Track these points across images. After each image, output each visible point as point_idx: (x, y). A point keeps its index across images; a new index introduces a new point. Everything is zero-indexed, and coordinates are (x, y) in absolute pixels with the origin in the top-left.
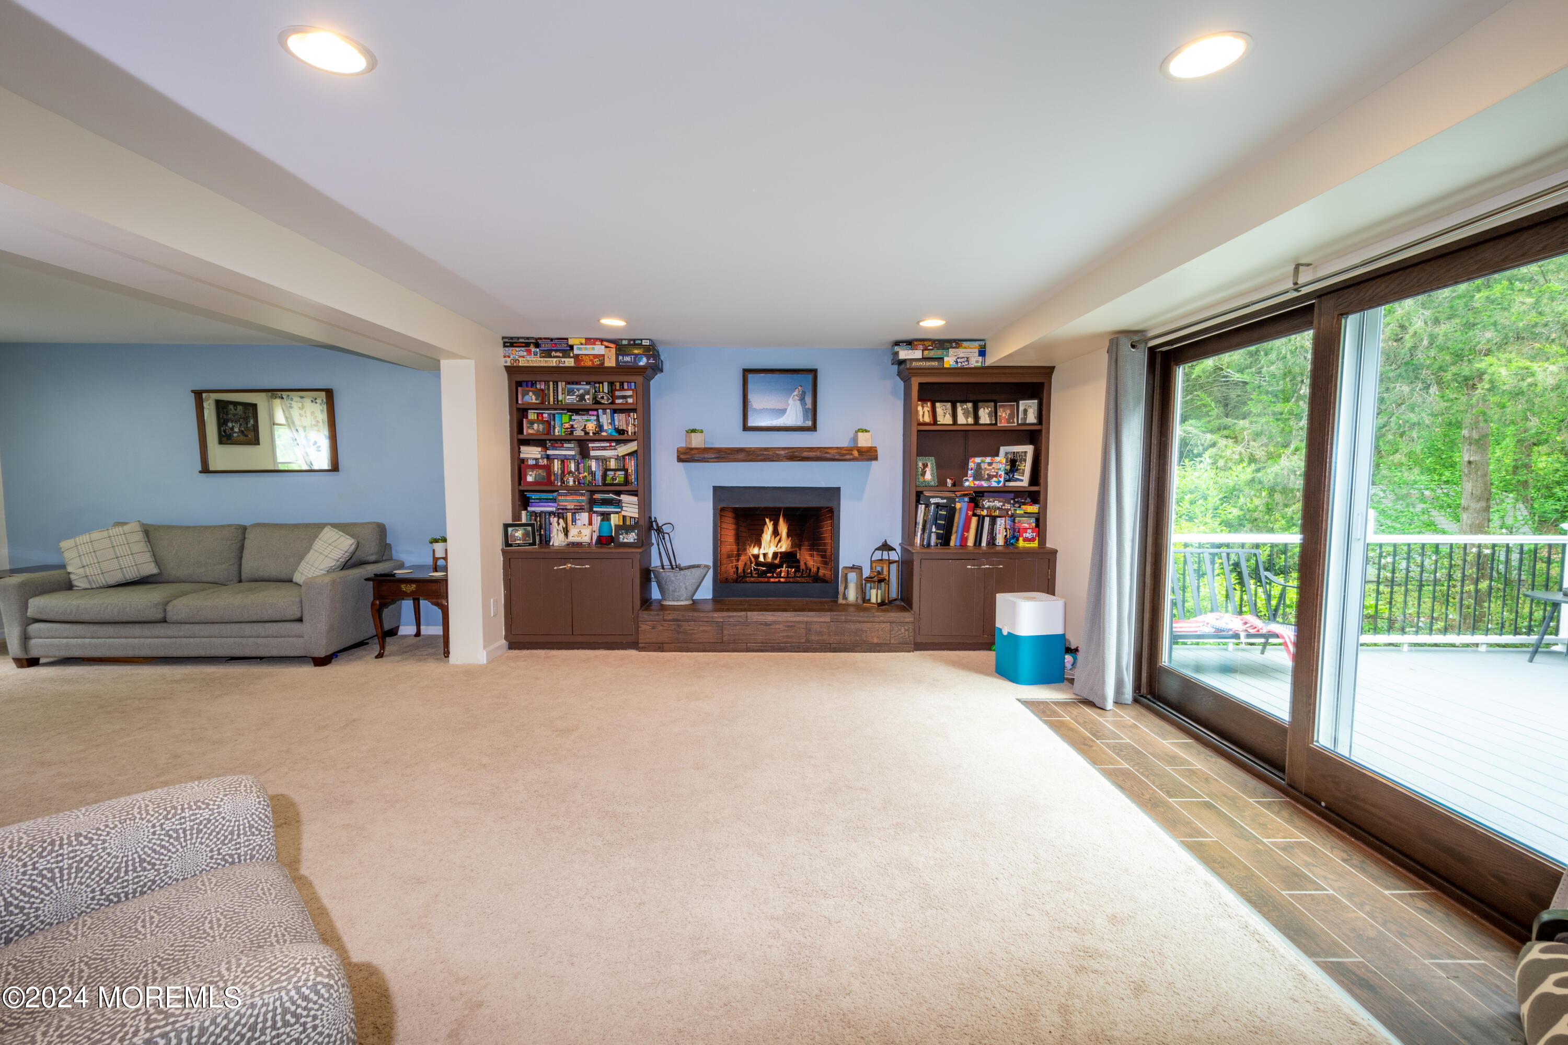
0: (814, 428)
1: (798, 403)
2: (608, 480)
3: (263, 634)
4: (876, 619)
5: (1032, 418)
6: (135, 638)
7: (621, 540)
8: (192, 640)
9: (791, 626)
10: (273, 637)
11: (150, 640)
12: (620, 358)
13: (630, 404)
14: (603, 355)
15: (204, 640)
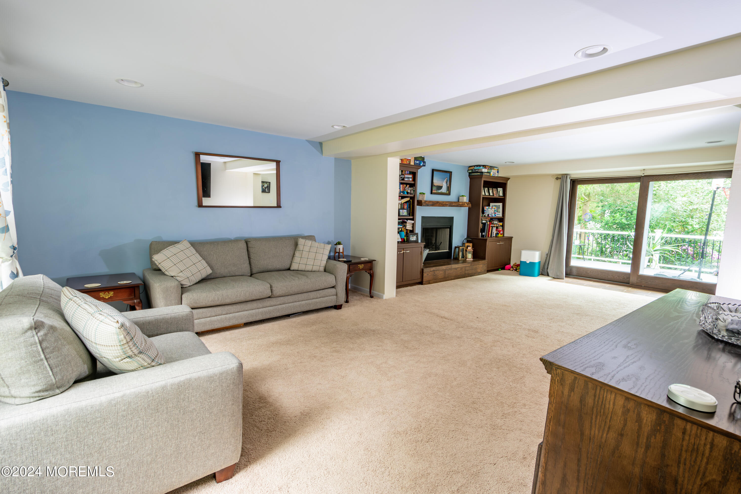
0: (449, 194)
1: (446, 184)
2: (401, 214)
3: (319, 296)
4: (480, 264)
5: (501, 194)
6: (252, 310)
7: (411, 239)
8: (284, 305)
9: (461, 268)
10: (323, 297)
11: (262, 309)
12: (415, 161)
13: (410, 181)
14: (410, 160)
15: (290, 304)
